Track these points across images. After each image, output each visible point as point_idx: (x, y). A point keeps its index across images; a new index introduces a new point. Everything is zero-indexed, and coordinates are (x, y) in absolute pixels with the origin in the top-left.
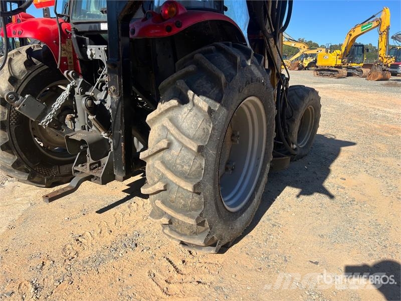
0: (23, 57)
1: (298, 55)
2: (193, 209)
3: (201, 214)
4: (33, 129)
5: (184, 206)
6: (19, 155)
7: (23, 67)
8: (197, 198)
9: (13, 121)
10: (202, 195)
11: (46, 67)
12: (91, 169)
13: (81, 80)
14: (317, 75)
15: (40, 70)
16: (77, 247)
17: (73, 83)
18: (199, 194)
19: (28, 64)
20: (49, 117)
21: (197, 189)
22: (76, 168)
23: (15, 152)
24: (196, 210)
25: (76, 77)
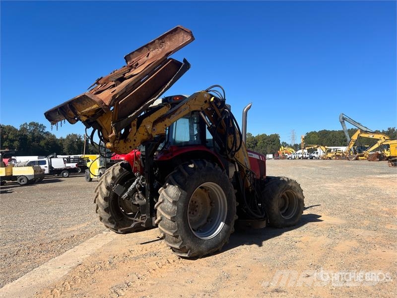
0: (119, 167)
1: (376, 146)
2: (172, 229)
3: (176, 232)
4: (120, 202)
5: (169, 227)
6: (112, 214)
7: (118, 172)
8: (174, 223)
9: (111, 197)
10: (176, 222)
11: (128, 172)
12: (141, 220)
13: (142, 177)
14: (392, 165)
15: (126, 173)
16: (129, 254)
17: (138, 178)
18: (174, 222)
19: (121, 170)
20: (126, 194)
21: (173, 219)
22: (135, 220)
23: (110, 213)
24: (174, 230)
25: (140, 176)
